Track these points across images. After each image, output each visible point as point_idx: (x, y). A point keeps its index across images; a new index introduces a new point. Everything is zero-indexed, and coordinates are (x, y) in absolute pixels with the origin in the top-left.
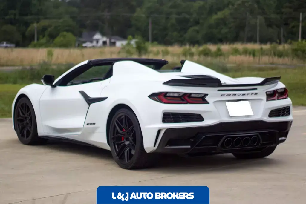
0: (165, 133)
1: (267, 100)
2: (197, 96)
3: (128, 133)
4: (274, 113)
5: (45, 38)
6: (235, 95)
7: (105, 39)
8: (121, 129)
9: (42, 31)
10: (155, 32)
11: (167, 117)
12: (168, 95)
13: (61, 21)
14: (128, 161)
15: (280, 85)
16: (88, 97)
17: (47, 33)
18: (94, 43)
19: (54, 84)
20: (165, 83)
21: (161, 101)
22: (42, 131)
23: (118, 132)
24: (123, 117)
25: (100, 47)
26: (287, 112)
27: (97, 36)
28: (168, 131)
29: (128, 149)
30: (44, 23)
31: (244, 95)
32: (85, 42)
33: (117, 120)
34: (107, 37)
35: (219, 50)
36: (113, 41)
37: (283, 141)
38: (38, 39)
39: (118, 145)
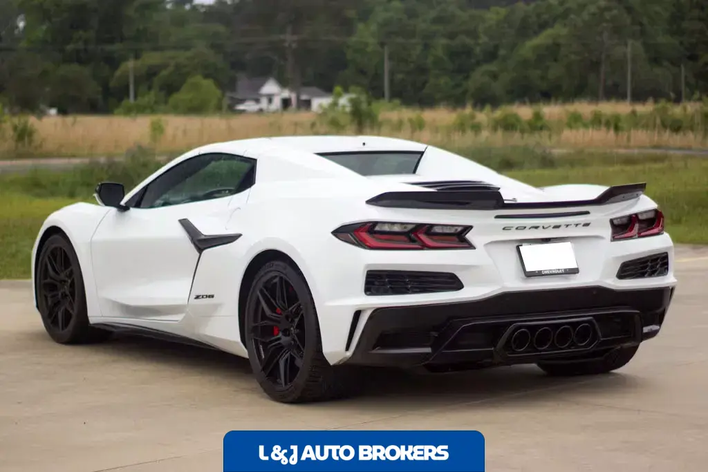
0: (371, 318)
1: (614, 239)
2: (447, 231)
3: (287, 317)
4: (630, 269)
5: (152, 93)
6: (536, 227)
7: (286, 94)
8: (273, 308)
9: (147, 77)
10: (400, 76)
11: (377, 281)
12: (377, 228)
13: (189, 54)
14: (286, 384)
15: (644, 204)
16: (198, 233)
17: (156, 81)
18: (264, 104)
19: (123, 203)
20: (370, 202)
21: (361, 243)
22: (97, 312)
23: (264, 317)
24: (276, 280)
25: (275, 112)
26: (662, 266)
27: (270, 87)
28: (378, 313)
29: (288, 354)
30: (151, 58)
31: (557, 227)
32: (242, 101)
33: (263, 289)
34: (292, 90)
35: (538, 116)
36: (304, 97)
37: (653, 334)
38: (136, 97)
39: (265, 345)
